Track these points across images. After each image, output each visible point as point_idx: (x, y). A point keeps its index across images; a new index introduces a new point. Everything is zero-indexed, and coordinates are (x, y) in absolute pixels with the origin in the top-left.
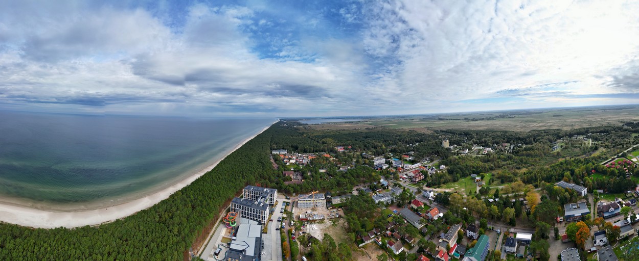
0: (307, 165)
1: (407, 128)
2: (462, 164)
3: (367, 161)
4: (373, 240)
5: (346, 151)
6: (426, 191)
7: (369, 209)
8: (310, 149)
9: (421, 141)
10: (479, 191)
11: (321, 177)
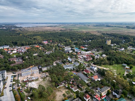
0: (25, 53)
1: (84, 31)
2: (118, 56)
3: (61, 49)
4: (63, 85)
5: (49, 44)
6: (93, 66)
7: (62, 72)
8: (26, 43)
9: (93, 39)
10: (126, 74)
11: (35, 58)
